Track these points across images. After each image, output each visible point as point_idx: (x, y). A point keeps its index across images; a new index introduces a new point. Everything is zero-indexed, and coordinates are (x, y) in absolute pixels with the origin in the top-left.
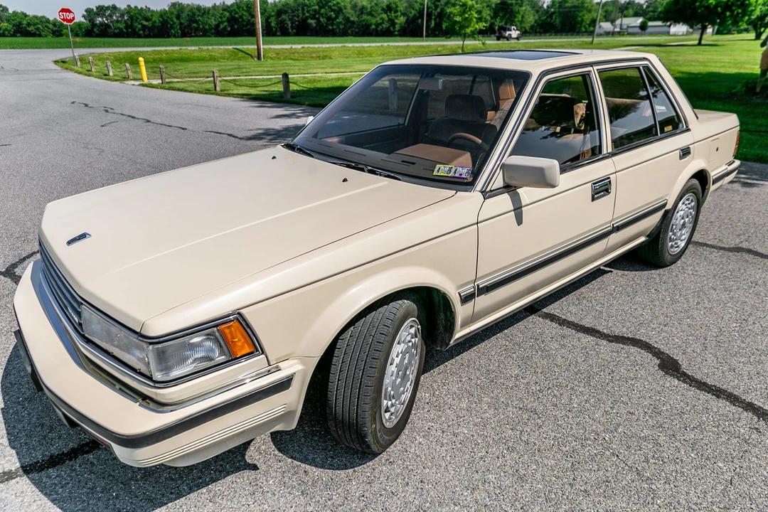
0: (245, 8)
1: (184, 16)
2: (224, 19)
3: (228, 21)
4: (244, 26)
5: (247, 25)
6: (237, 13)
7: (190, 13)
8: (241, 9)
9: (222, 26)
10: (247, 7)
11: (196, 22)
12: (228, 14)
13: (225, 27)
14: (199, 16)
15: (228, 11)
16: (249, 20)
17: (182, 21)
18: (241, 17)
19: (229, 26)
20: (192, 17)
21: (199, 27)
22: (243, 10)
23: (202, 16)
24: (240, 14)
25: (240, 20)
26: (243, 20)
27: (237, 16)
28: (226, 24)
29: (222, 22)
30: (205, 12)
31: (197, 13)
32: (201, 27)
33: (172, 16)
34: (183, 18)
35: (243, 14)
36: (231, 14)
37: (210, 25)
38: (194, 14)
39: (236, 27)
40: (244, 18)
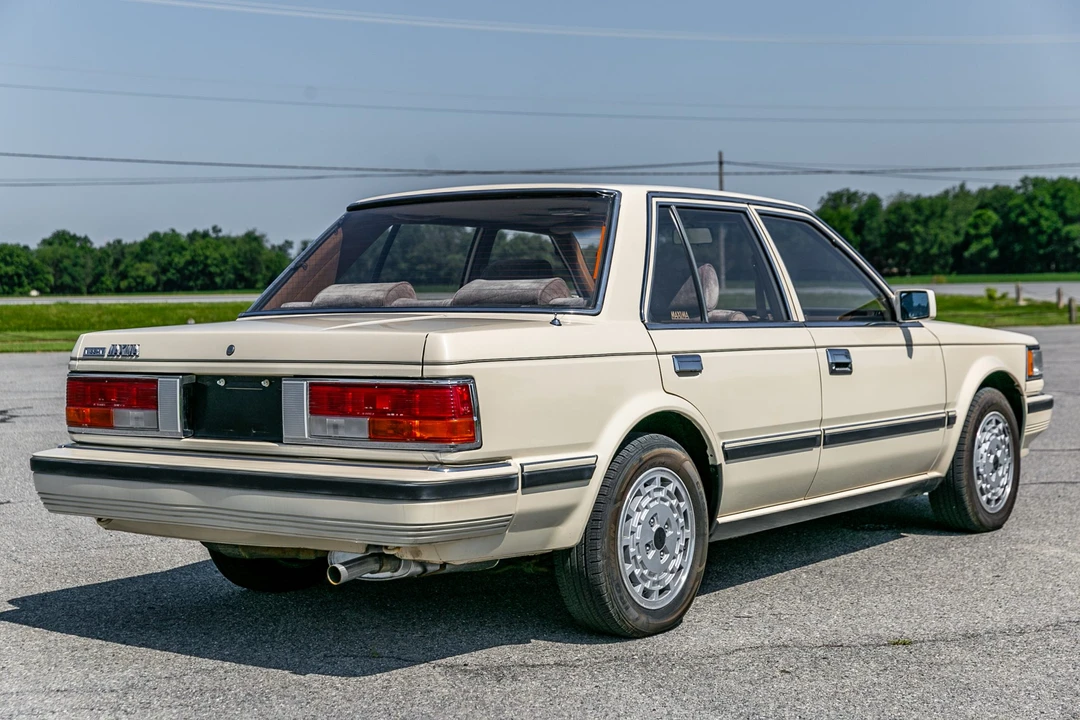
0: (1048, 200)
1: (875, 225)
2: (984, 230)
3: (995, 233)
4: (1040, 246)
5: (1050, 242)
6: (1023, 213)
7: (893, 217)
8: (1036, 203)
9: (974, 248)
10: (1054, 196)
11: (908, 238)
12: (993, 217)
13: (987, 249)
14: (916, 222)
15: (995, 210)
16: (1057, 231)
17: (869, 238)
18: (1035, 223)
19: (995, 246)
20: (898, 226)
21: (912, 249)
22: (1042, 204)
23: (925, 224)
24: (1033, 215)
25: (1032, 230)
26: (1041, 232)
27: (1023, 220)
28: (988, 241)
29: (979, 237)
30: (933, 213)
31: (913, 216)
32: (919, 249)
33: (845, 224)
34: (871, 230)
35: (1040, 216)
36: (1005, 216)
37: (941, 245)
38: (904, 219)
39: (1017, 248)
40: (1044, 223)
